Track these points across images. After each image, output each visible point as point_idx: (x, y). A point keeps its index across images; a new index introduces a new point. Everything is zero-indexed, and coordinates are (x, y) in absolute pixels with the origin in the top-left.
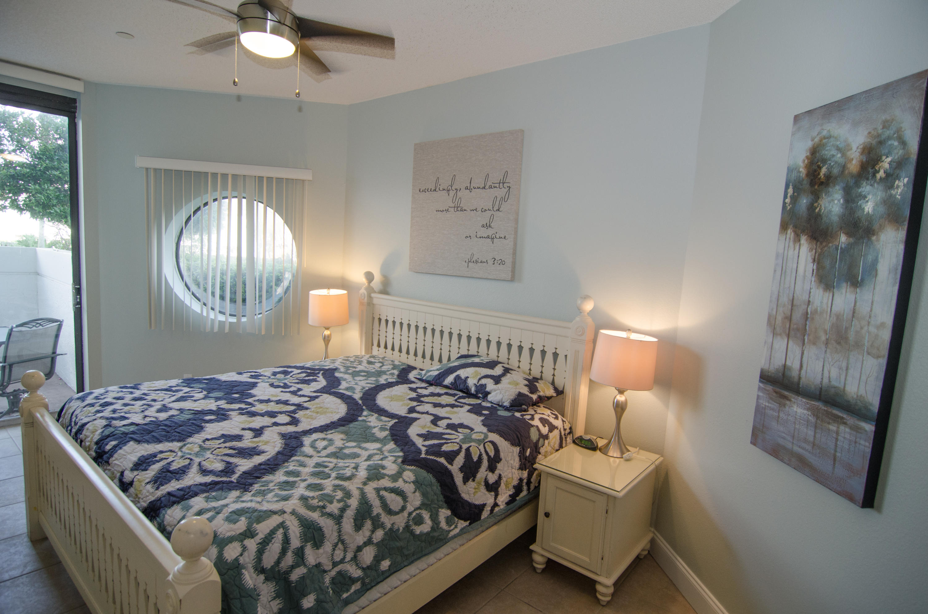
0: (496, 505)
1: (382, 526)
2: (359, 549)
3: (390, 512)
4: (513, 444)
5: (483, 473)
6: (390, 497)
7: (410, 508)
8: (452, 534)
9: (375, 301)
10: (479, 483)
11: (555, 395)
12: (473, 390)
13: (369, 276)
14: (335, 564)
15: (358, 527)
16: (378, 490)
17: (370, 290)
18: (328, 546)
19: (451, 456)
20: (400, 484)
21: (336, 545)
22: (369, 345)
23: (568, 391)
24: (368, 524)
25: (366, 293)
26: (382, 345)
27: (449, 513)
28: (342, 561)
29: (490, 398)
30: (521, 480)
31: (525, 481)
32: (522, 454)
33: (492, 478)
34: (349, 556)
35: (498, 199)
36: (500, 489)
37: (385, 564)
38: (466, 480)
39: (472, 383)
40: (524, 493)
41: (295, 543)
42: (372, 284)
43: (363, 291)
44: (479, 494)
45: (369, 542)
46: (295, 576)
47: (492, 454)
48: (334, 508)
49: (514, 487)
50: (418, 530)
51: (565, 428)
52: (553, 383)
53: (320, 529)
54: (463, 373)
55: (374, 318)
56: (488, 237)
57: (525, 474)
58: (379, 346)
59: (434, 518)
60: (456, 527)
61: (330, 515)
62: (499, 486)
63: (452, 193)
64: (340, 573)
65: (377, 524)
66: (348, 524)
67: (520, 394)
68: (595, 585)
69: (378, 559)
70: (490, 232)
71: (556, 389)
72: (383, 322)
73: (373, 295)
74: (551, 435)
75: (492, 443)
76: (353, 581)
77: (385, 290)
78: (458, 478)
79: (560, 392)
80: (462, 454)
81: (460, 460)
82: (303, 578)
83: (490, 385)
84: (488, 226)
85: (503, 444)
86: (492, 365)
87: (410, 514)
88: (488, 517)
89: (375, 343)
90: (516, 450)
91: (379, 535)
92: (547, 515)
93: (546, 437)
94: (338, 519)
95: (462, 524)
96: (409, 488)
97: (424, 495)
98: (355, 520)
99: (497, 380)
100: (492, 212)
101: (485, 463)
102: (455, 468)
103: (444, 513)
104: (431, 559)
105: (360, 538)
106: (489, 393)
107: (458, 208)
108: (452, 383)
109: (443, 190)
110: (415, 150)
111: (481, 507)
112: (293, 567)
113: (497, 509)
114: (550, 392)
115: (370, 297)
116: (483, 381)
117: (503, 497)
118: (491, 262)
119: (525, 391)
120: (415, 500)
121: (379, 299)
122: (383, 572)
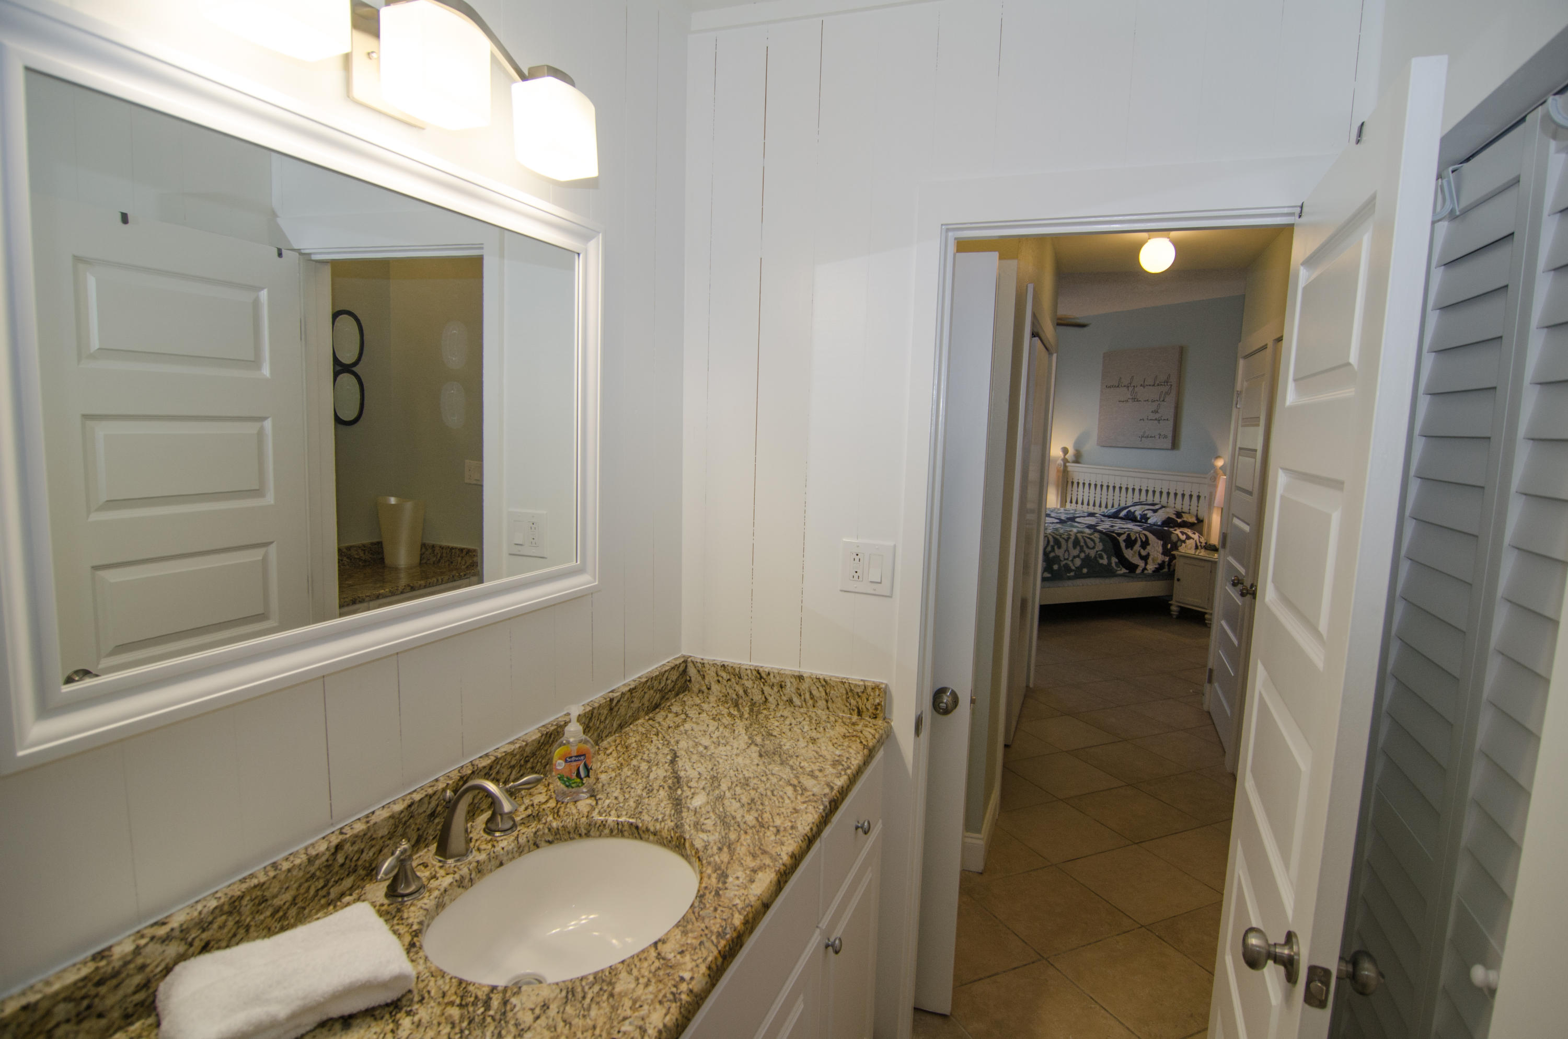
0: (1145, 569)
1: (1084, 552)
2: (1075, 557)
3: (1088, 547)
4: (1159, 538)
5: (1137, 547)
6: (1088, 540)
7: (1097, 549)
8: (1119, 572)
9: (1069, 469)
10: (1135, 552)
11: (1196, 522)
12: (1139, 518)
13: (1065, 451)
14: (1065, 559)
15: (1075, 547)
16: (1083, 537)
17: (1065, 461)
18: (1062, 550)
19: (1119, 535)
20: (1092, 537)
21: (1065, 551)
22: (1063, 502)
23: (1206, 521)
24: (1078, 548)
25: (1062, 463)
26: (1074, 501)
27: (1117, 560)
28: (1067, 559)
29: (1150, 521)
30: (1164, 562)
31: (1167, 563)
32: (1164, 546)
33: (1144, 553)
34: (1070, 559)
35: (1164, 393)
36: (1148, 561)
37: (1085, 571)
38: (1127, 547)
39: (1138, 514)
40: (1166, 570)
41: (1052, 543)
42: (1067, 457)
43: (1060, 462)
44: (1135, 558)
45: (1078, 556)
46: (1052, 555)
47: (1144, 539)
48: (1065, 537)
49: (1159, 564)
50: (1101, 561)
51: (1201, 541)
52: (1197, 516)
53: (1060, 542)
54: (1132, 509)
55: (1067, 482)
56: (1156, 419)
57: (1167, 559)
58: (1071, 502)
59: (1109, 559)
60: (1121, 570)
61: (1064, 538)
62: (1148, 558)
63: (1131, 389)
64: (1066, 564)
65: (1082, 551)
66: (1070, 545)
67: (1169, 518)
68: (1204, 616)
69: (1082, 567)
70: (1157, 416)
71: (1197, 519)
72: (1075, 485)
73: (1068, 464)
74: (1187, 541)
75: (1145, 535)
76: (1071, 570)
77: (1078, 459)
78: (1123, 545)
79: (1200, 521)
80: (1126, 535)
81: (1124, 537)
82: (1054, 557)
83: (1150, 514)
84: (1156, 412)
85: (1151, 536)
86: (1153, 505)
87: (1097, 552)
88: (1140, 574)
89: (1068, 500)
90: (1161, 543)
91: (1082, 555)
92: (1178, 580)
93: (1184, 542)
94: (1067, 540)
95: (1124, 571)
96: (1097, 540)
97: (1104, 545)
98: (1073, 544)
99: (1155, 511)
100: (1159, 402)
101: (1139, 543)
102: (1121, 539)
103: (1114, 560)
104: (1107, 581)
105: (1076, 552)
106: (1149, 518)
107: (1135, 399)
108: (1125, 515)
109: (1124, 386)
110: (1104, 357)
111: (1137, 566)
112: (1050, 552)
113: (1146, 572)
114: (1193, 520)
115: (1065, 466)
116: (1146, 512)
117: (1151, 567)
118: (1157, 437)
119: (1174, 517)
120: (1100, 546)
121: (1072, 467)
122: (1084, 574)
